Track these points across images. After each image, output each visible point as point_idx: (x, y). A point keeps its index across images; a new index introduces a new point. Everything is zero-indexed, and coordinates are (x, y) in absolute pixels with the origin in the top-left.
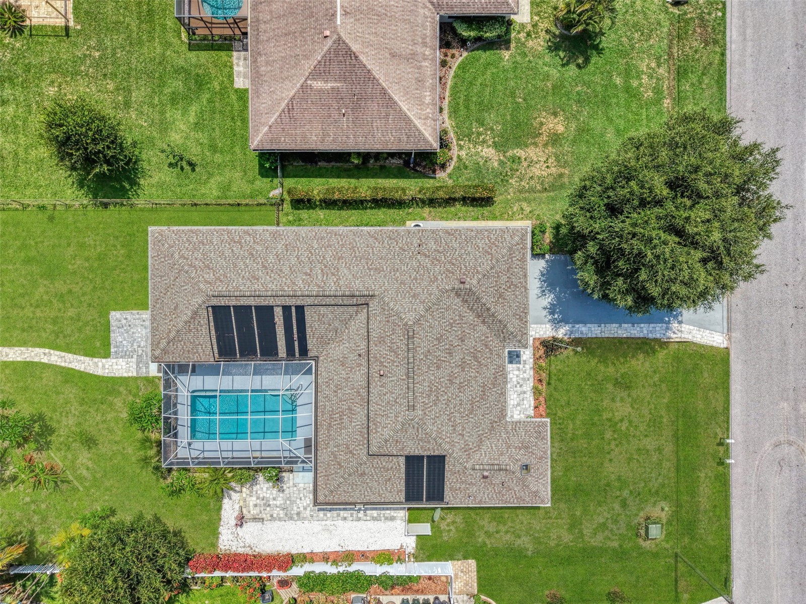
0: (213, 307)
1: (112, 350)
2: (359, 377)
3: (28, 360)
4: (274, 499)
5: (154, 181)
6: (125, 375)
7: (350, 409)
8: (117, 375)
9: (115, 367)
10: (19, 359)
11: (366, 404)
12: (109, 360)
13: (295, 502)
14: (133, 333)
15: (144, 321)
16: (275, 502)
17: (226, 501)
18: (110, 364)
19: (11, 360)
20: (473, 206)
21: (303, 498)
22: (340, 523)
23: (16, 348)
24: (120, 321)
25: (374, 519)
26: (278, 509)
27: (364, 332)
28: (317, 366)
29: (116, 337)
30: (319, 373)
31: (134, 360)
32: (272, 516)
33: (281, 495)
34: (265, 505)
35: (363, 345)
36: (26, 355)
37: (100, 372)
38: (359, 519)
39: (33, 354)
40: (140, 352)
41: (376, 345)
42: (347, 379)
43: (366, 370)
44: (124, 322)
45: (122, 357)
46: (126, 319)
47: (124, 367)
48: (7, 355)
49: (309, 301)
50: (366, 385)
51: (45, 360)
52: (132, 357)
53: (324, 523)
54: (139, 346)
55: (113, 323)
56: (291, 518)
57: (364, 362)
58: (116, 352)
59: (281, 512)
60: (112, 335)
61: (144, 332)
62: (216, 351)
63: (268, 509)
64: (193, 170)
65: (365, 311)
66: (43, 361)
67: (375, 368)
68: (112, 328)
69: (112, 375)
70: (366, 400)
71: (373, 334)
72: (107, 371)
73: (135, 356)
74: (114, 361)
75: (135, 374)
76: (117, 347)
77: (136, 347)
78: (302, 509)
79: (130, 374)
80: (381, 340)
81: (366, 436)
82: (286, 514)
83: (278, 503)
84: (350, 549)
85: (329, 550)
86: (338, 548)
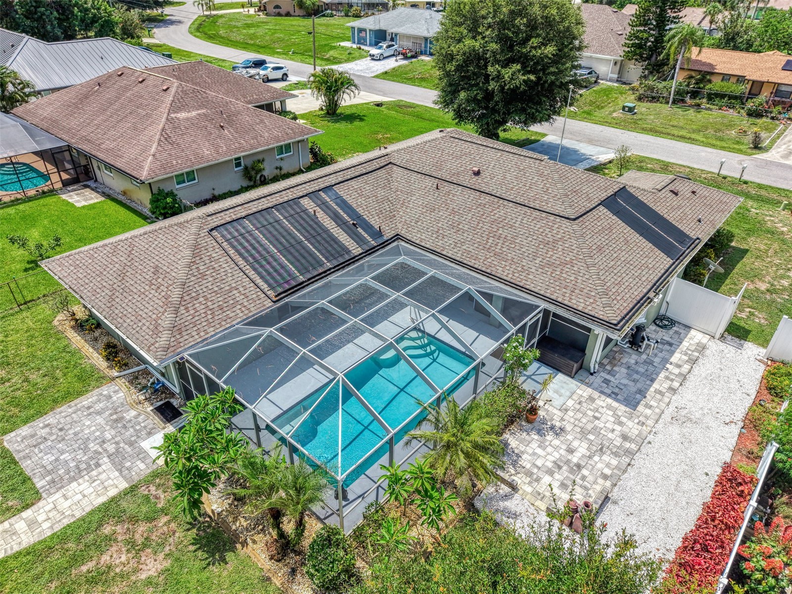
1: (41, 484)
2: (461, 198)
4: (571, 451)
6: (101, 500)
7: (493, 222)
8: (78, 514)
9: (67, 504)
12: (41, 504)
13: (595, 428)
14: (76, 434)
15: (89, 408)
16: (578, 454)
18: (49, 507)
21: (597, 414)
22: (679, 399)
25: (693, 361)
26: (596, 458)
27: (415, 177)
31: (106, 466)
32: (606, 477)
33: (570, 437)
34: (572, 472)
35: (429, 182)
40: (112, 448)
41: (441, 170)
42: (453, 212)
43: (460, 188)
44: (44, 432)
45: (73, 480)
46: (47, 426)
47: (89, 491)
49: (332, 180)
52: (98, 465)
53: (667, 417)
54: (103, 442)
56: (630, 453)
57: (446, 187)
58: (51, 482)
59: (606, 458)
60: (25, 464)
61: (99, 421)
62: (264, 286)
63: (585, 472)
65: (395, 168)
67: (465, 178)
68: (19, 456)
69: (67, 522)
70: (496, 200)
71: (426, 169)
72: (46, 525)
73: (104, 460)
74: (56, 496)
75: (124, 485)
76: (49, 473)
77: (96, 447)
78: (618, 428)
79: (112, 493)
80: (439, 164)
82: (616, 454)
83: (582, 449)
84: (740, 414)
85: (734, 441)
86: (735, 430)
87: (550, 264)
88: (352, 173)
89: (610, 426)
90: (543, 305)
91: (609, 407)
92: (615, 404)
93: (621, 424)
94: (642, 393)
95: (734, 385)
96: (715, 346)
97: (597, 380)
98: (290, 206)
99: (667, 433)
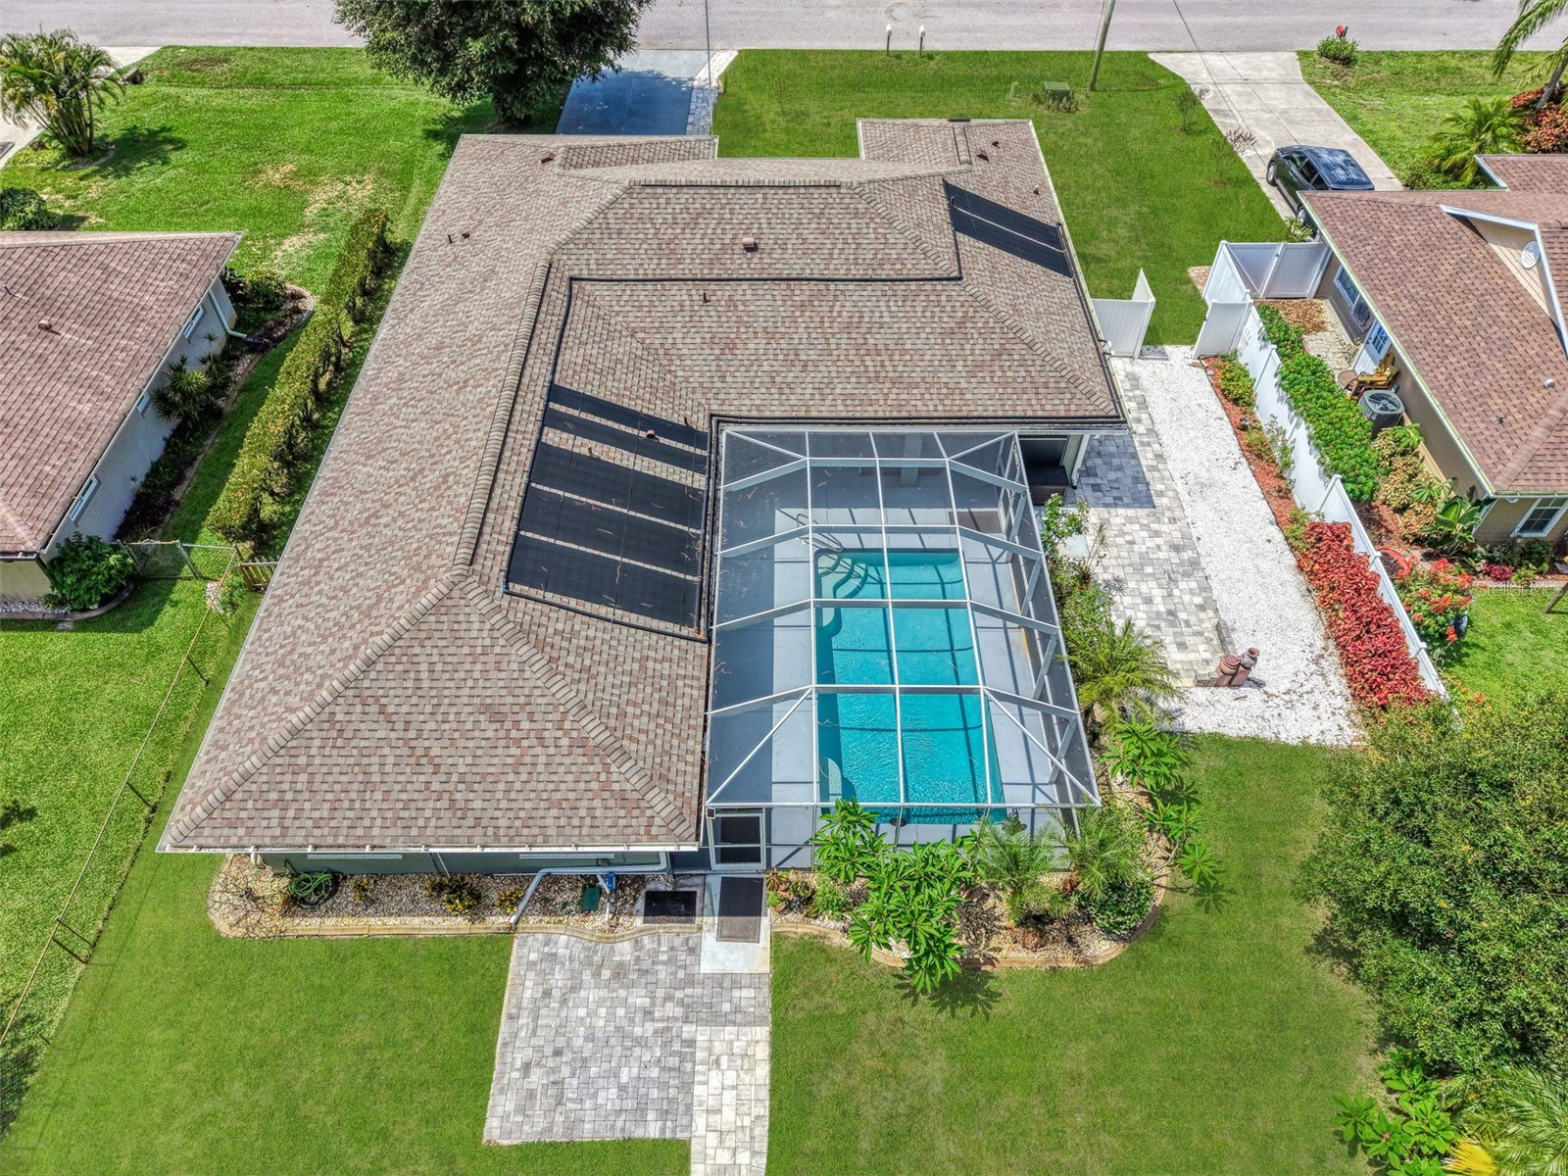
0: (510, 576)
1: (653, 1131)
2: (763, 303)
4: (1148, 601)
6: (763, 1072)
7: (848, 327)
8: (763, 1110)
9: (729, 1115)
11: (832, 286)
12: (695, 1147)
13: (1142, 556)
14: (590, 1038)
15: (547, 994)
16: (1158, 600)
17: (1189, 725)
18: (712, 1139)
21: (1128, 538)
22: (1175, 466)
24: (531, 1095)
25: (1143, 405)
26: (1176, 592)
27: (643, 292)
28: (737, 420)
30: (754, 414)
31: (702, 1034)
32: (1202, 608)
33: (1132, 585)
34: (1172, 624)
35: (679, 293)
38: (1151, 431)
40: (671, 1009)
41: (680, 261)
42: (770, 336)
43: (745, 285)
44: (537, 1077)
45: (687, 1087)
46: (526, 1068)
47: (731, 1077)
49: (539, 368)
50: (783, 285)
52: (691, 1043)
53: (1184, 496)
54: (648, 1014)
55: (532, 1131)
56: (1195, 564)
57: (723, 292)
58: (664, 1115)
59: (1183, 585)
60: (587, 1132)
61: (593, 995)
62: (670, 627)
63: (1182, 616)
64: (31, 814)
65: (588, 286)
67: (739, 264)
68: (558, 1135)
69: (762, 1130)
70: (822, 286)
71: (651, 269)
72: (744, 1158)
73: (688, 1030)
74: (700, 1121)
75: (763, 1032)
76: (641, 1110)
77: (650, 1027)
78: (1159, 541)
79: (763, 1051)
80: (667, 249)
81: (913, 286)
82: (1187, 575)
83: (1157, 594)
84: (1236, 450)
85: (1255, 486)
86: (1244, 470)
87: (980, 366)
88: (547, 335)
89: (1150, 543)
90: (1015, 431)
91: (1130, 520)
92: (1131, 512)
93: (1157, 534)
94: (1139, 479)
95: (1201, 414)
96: (1145, 369)
97: (1084, 493)
98: (545, 462)
99: (1201, 516)
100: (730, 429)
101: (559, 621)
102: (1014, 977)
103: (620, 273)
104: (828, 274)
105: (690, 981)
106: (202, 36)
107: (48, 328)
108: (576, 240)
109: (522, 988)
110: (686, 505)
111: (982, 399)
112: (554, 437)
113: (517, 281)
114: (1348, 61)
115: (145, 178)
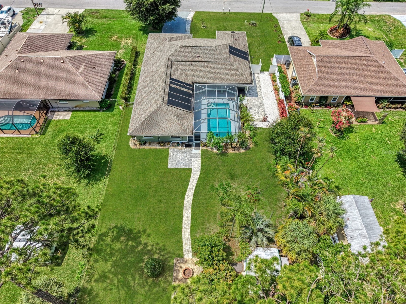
0: (168, 103)
1: (187, 167)
2: (200, 65)
3: (191, 206)
4: (255, 110)
5: (104, 149)
6: (200, 162)
7: (213, 69)
8: (200, 166)
9: (196, 166)
10: (190, 211)
11: (211, 63)
12: (192, 169)
13: (255, 104)
14: (179, 159)
15: (174, 154)
16: (256, 110)
17: (258, 126)
18: (194, 168)
19: (190, 215)
20: (139, 55)
21: (254, 101)
22: (262, 91)
23: (184, 212)
24: (173, 164)
25: (259, 81)
26: (259, 109)
27: (182, 63)
28: (196, 83)
29: (181, 165)
30: (199, 82)
31: (193, 159)
32: (263, 111)
33: (253, 108)
34: (258, 113)
35: (188, 64)
36: (188, 207)
37: (198, 173)
38: (260, 86)
39: (188, 204)
40: (189, 156)
41: (188, 58)
42: (201, 70)
43: (198, 62)
44: (173, 162)
45: (191, 163)
46: (172, 162)
47: (196, 163)
48: (188, 217)
49: (168, 75)
50: (203, 62)
51: (191, 198)
53: (263, 95)
54: (186, 157)
55: (174, 167)
56: (263, 105)
57: (194, 63)
58: (189, 166)
60: (180, 167)
61: (179, 155)
62: (188, 111)
63: (260, 112)
65: (174, 62)
66: (192, 199)
67: (197, 59)
68: (176, 167)
69: (200, 168)
70: (209, 63)
71: (184, 59)
72: (198, 170)
73: (191, 158)
74: (193, 167)
75: (200, 159)
76: (186, 166)
77: (186, 158)
79: (200, 160)
80: (186, 56)
81: (223, 63)
82: (261, 107)
83: (256, 109)
84: (272, 89)
85: (274, 94)
86: (273, 92)
87: (232, 75)
88: (169, 70)
89: (257, 102)
90: (237, 85)
91: (254, 99)
92: (255, 98)
93: (258, 101)
94: (257, 93)
95: (268, 83)
96: (261, 76)
97: (248, 95)
98: (171, 89)
99: (265, 99)
100: (195, 84)
101: (174, 109)
102: (230, 154)
103: (179, 60)
104: (210, 61)
105: (191, 154)
106: (92, 6)
107: (94, 68)
108: (172, 55)
109: (171, 154)
110: (190, 95)
111: (232, 80)
112: (171, 85)
113: (163, 61)
114: (309, 16)
115: (92, 38)
